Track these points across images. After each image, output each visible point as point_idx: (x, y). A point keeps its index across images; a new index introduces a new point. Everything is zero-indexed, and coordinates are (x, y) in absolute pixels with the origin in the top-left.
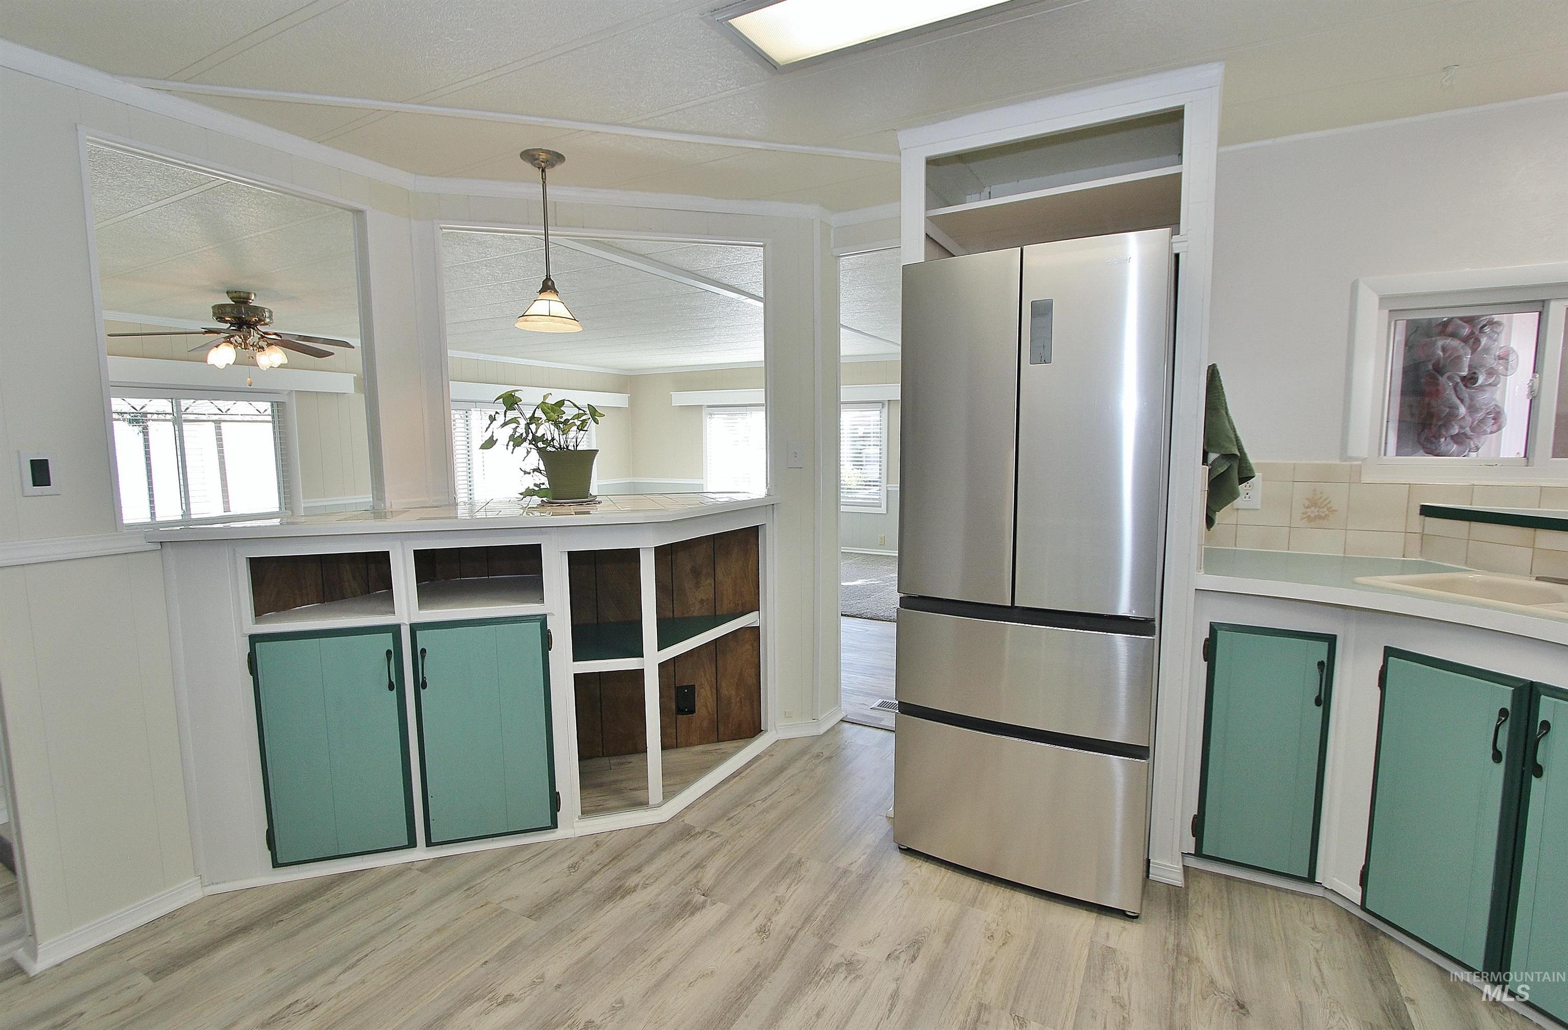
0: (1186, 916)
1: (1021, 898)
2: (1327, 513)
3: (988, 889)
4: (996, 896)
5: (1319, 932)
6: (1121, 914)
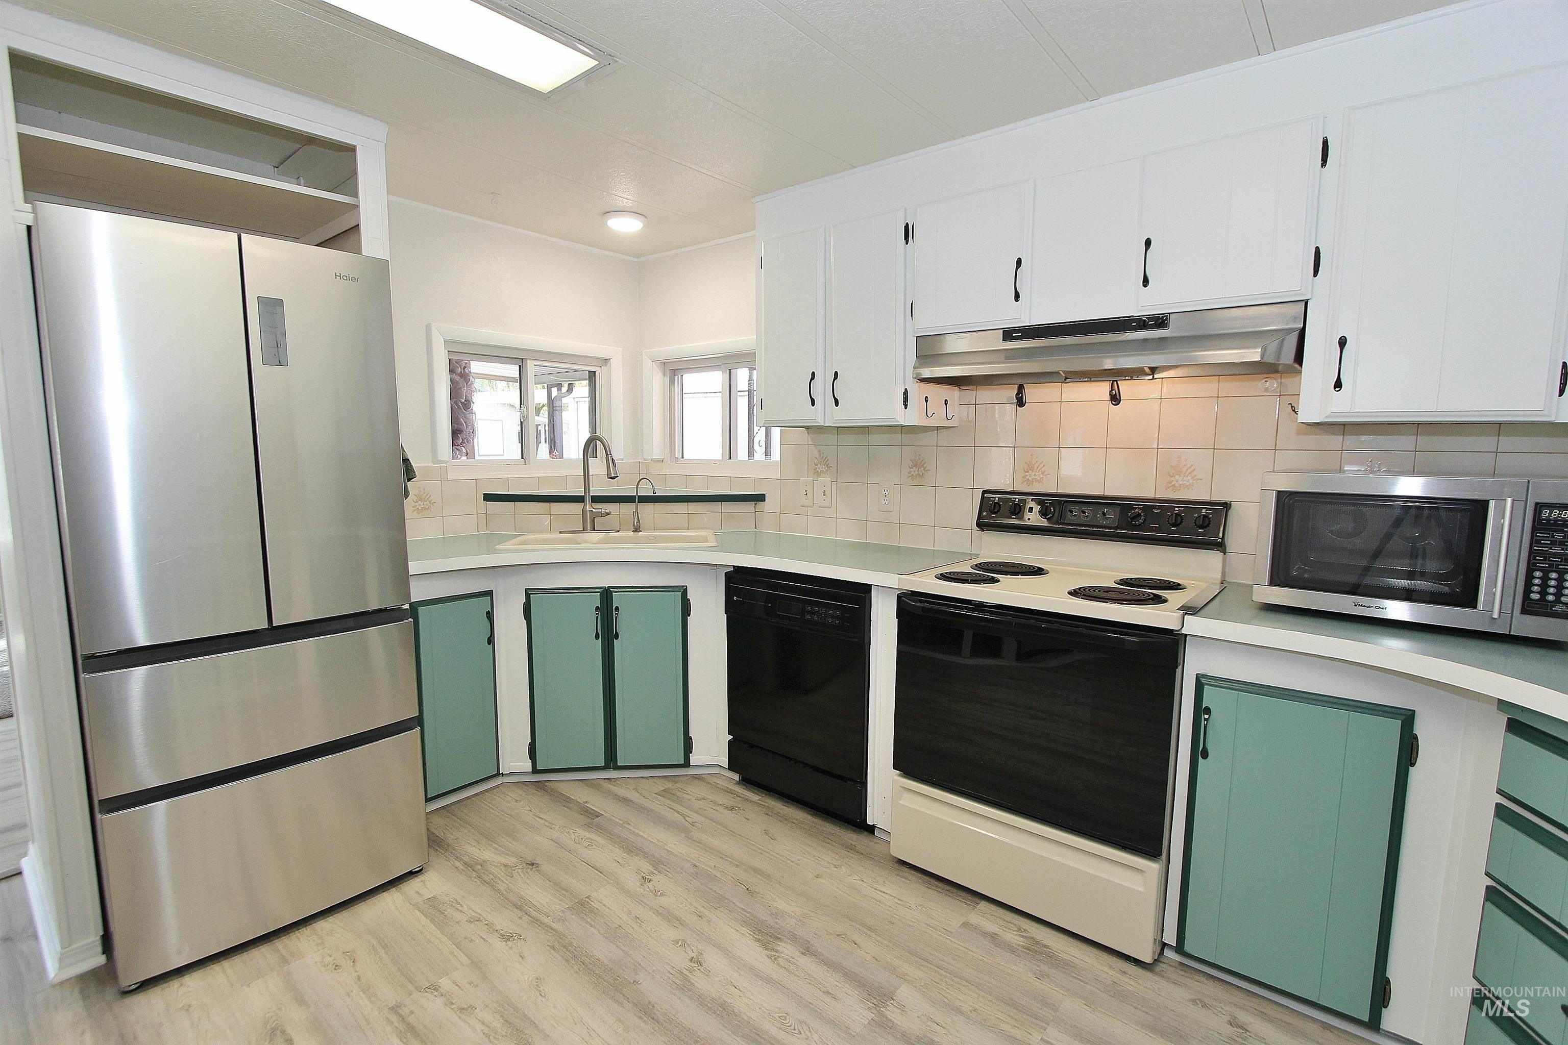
0: (448, 845)
1: (322, 925)
2: (429, 505)
3: (281, 944)
4: (302, 940)
5: (520, 801)
6: (411, 874)
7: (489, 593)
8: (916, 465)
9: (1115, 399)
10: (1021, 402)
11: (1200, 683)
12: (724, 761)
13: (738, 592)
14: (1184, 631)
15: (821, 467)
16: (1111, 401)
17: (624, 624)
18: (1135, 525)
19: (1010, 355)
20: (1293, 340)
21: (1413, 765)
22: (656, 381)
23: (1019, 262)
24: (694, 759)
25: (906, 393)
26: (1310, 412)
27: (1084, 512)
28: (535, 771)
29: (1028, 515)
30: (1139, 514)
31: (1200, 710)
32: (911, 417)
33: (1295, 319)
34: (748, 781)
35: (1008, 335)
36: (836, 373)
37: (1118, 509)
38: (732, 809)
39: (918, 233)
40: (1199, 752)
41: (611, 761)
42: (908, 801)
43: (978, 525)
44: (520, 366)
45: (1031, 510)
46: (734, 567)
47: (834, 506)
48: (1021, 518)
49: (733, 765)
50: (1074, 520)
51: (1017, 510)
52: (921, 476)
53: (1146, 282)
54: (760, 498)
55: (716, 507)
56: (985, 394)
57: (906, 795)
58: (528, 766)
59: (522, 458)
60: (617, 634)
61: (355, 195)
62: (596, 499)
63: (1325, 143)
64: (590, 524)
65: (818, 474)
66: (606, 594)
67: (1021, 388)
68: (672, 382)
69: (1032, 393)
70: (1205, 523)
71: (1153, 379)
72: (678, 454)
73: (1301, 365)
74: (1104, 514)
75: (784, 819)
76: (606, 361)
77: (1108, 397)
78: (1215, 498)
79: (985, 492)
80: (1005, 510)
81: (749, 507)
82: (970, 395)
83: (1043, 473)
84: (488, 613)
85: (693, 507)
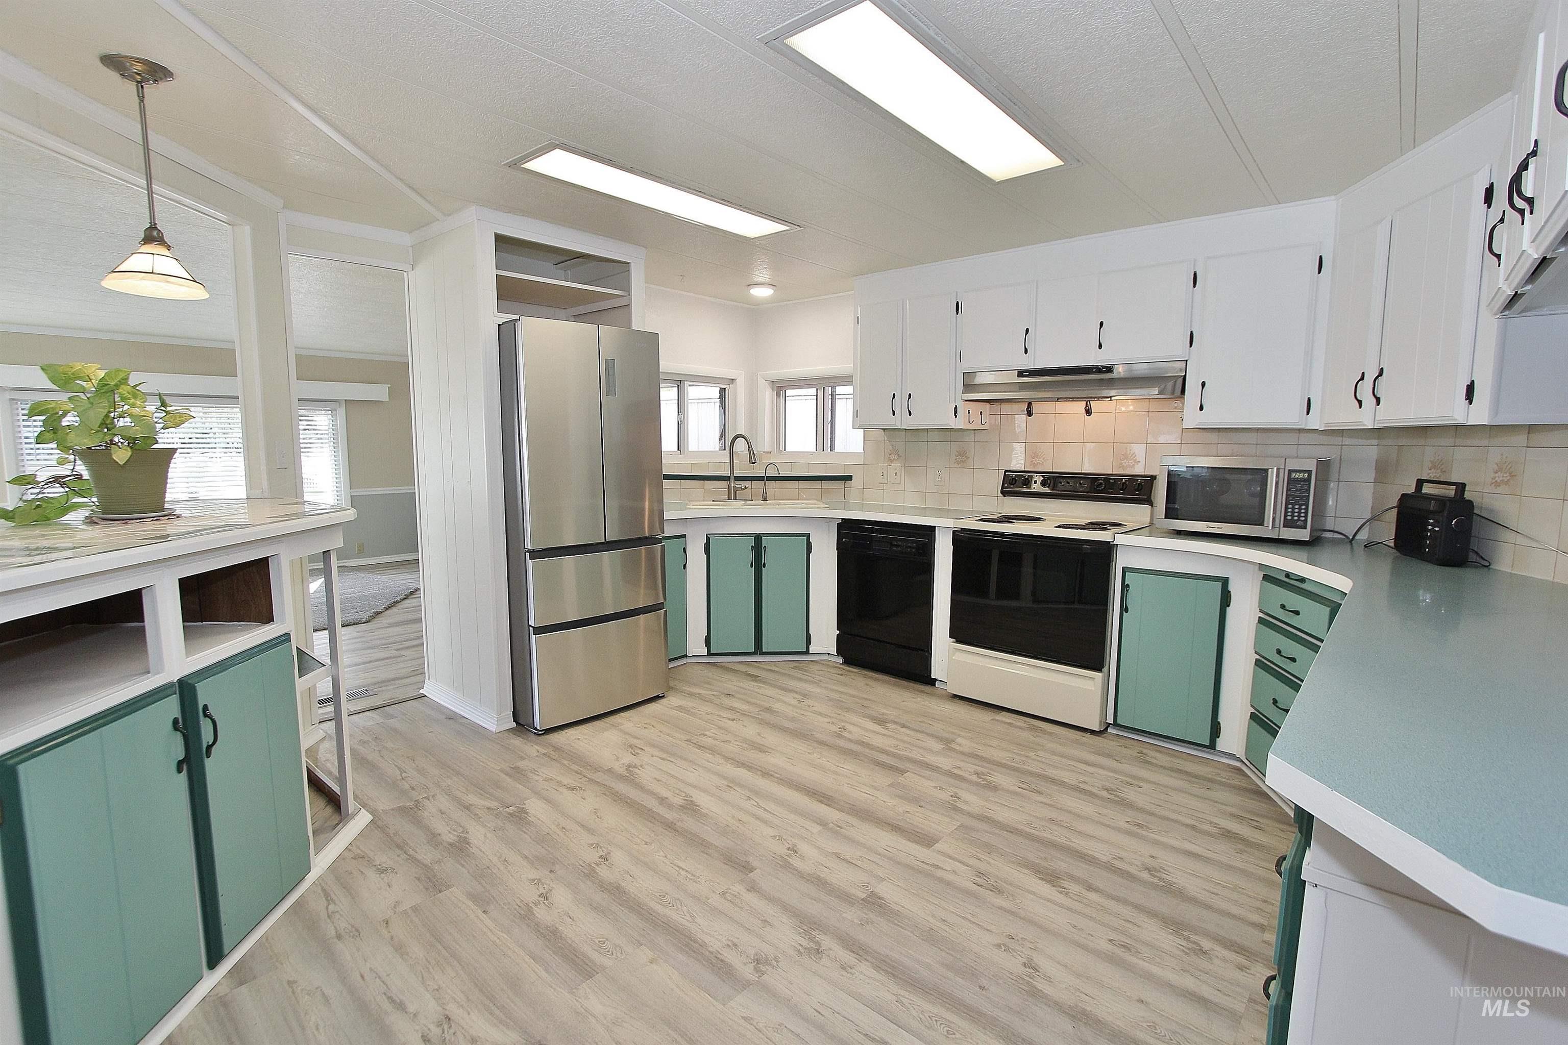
0: (674, 686)
7: (684, 536)
8: (960, 455)
9: (1088, 412)
10: (1029, 414)
11: (1125, 570)
12: (833, 650)
13: (846, 535)
14: (1115, 543)
15: (893, 457)
16: (1086, 413)
17: (769, 558)
18: (1099, 490)
19: (1023, 387)
20: (1180, 381)
21: (1228, 606)
22: (767, 395)
23: (1027, 330)
24: (812, 649)
25: (956, 408)
26: (1189, 423)
27: (1068, 483)
28: (710, 654)
29: (1033, 485)
30: (1101, 483)
31: (1125, 587)
32: (959, 423)
33: (1181, 370)
34: (848, 661)
35: (1021, 374)
36: (910, 395)
37: (1089, 481)
38: (842, 675)
39: (964, 307)
40: (1124, 609)
41: (758, 649)
42: (959, 657)
43: (1002, 492)
44: (678, 386)
45: (1035, 482)
46: (843, 519)
47: (902, 482)
48: (1030, 488)
49: (840, 652)
50: (1062, 488)
51: (1027, 482)
52: (964, 462)
53: (1100, 346)
54: (849, 478)
55: (817, 484)
56: (1006, 408)
57: (958, 653)
58: (705, 651)
59: (678, 450)
60: (764, 564)
61: (628, 290)
62: (738, 479)
63: (1195, 275)
64: (733, 495)
65: (891, 461)
66: (758, 538)
67: (1030, 404)
68: (778, 395)
69: (1036, 407)
70: (1140, 487)
71: (1111, 400)
72: (782, 448)
73: (1184, 395)
74: (1081, 484)
75: (876, 680)
76: (732, 381)
77: (1084, 411)
78: (1147, 473)
79: (1006, 471)
80: (1019, 482)
81: (840, 484)
82: (996, 407)
83: (1044, 459)
84: (684, 549)
85: (802, 484)
